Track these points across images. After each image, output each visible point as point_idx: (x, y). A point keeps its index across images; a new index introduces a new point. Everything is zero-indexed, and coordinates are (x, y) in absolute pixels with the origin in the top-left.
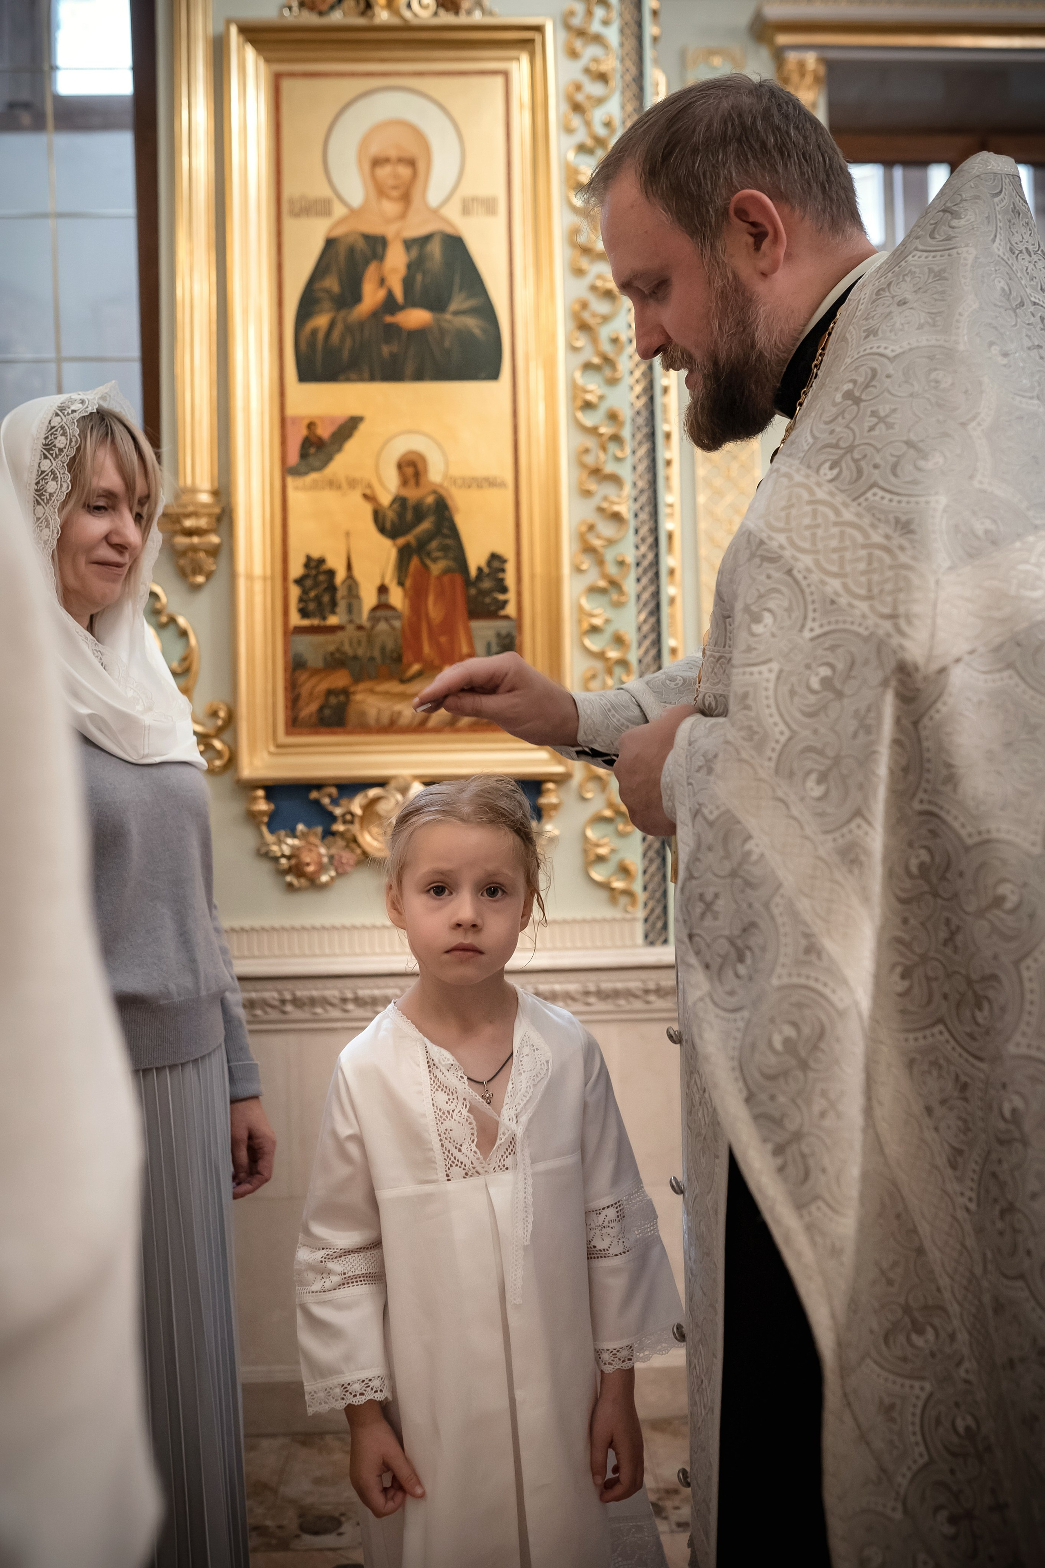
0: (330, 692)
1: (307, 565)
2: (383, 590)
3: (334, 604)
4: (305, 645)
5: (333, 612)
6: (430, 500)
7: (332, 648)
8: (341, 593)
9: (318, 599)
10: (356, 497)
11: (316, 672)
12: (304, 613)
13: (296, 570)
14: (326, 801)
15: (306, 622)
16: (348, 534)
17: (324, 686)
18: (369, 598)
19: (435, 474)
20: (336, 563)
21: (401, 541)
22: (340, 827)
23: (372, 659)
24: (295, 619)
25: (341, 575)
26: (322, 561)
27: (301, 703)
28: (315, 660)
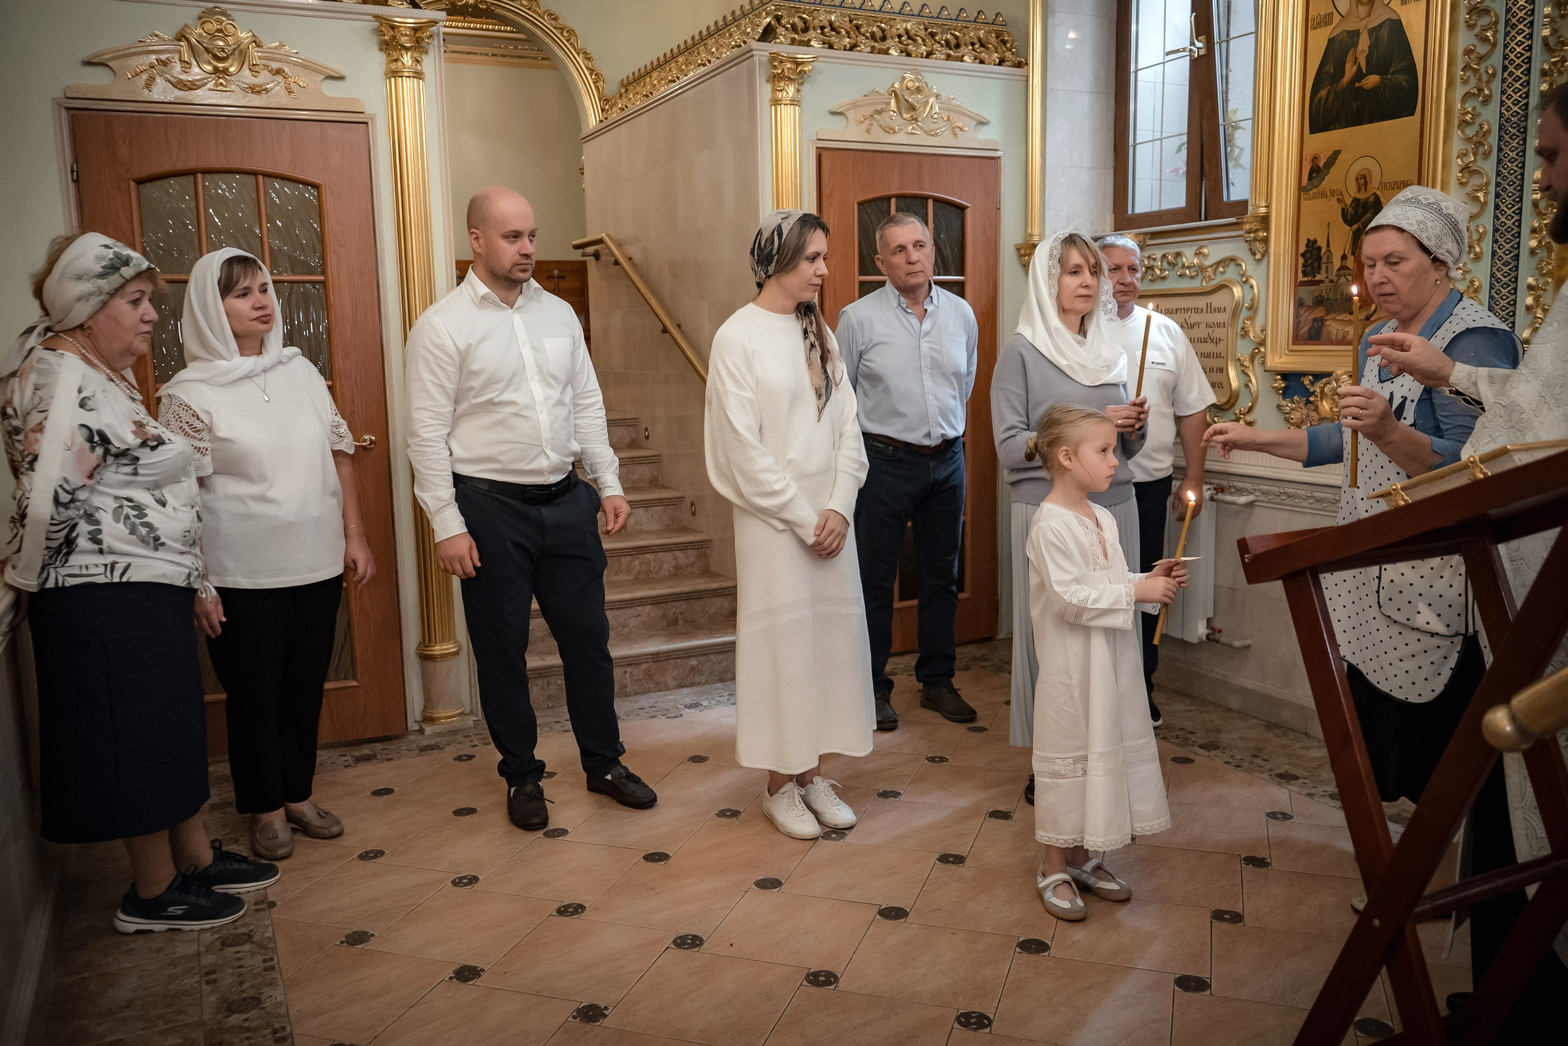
0: (1315, 320)
1: (1307, 245)
2: (1344, 257)
3: (1320, 267)
4: (1304, 291)
5: (1320, 273)
6: (1371, 199)
7: (1317, 294)
8: (1324, 260)
9: (1312, 265)
10: (1334, 200)
11: (1309, 307)
12: (1305, 274)
13: (1302, 248)
14: (1307, 383)
15: (1305, 279)
16: (1329, 224)
17: (1312, 317)
18: (1337, 263)
19: (1374, 183)
20: (1322, 243)
21: (1355, 227)
22: (1312, 399)
23: (1336, 299)
24: (1301, 278)
25: (1324, 250)
26: (1315, 241)
27: (1301, 326)
28: (1309, 302)
